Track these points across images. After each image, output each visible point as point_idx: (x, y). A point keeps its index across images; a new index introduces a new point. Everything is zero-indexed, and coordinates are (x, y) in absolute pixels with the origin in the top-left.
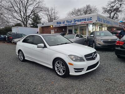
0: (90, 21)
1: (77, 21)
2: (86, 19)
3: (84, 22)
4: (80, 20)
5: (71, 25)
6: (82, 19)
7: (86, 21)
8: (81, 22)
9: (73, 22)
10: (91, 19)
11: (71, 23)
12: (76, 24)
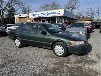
0: (59, 14)
1: (49, 14)
2: (56, 13)
3: (54, 15)
4: (52, 13)
5: (45, 17)
6: (53, 13)
7: (56, 14)
8: (52, 15)
9: (46, 15)
10: (60, 12)
11: (45, 15)
12: (49, 16)
